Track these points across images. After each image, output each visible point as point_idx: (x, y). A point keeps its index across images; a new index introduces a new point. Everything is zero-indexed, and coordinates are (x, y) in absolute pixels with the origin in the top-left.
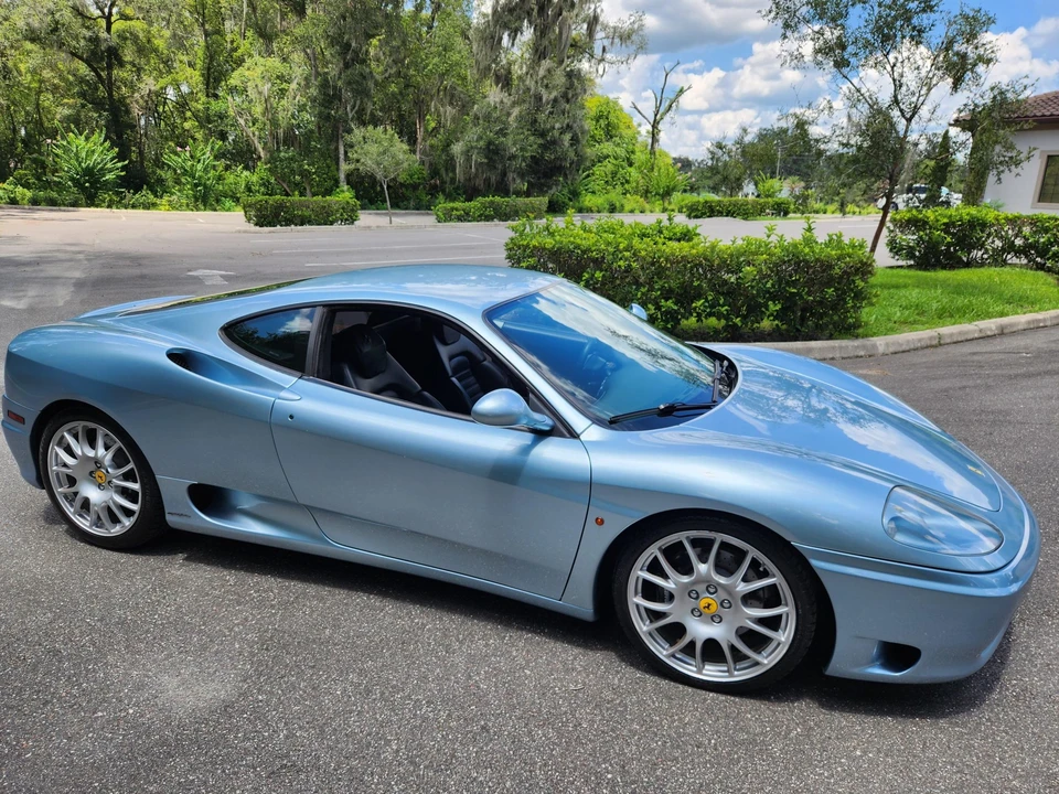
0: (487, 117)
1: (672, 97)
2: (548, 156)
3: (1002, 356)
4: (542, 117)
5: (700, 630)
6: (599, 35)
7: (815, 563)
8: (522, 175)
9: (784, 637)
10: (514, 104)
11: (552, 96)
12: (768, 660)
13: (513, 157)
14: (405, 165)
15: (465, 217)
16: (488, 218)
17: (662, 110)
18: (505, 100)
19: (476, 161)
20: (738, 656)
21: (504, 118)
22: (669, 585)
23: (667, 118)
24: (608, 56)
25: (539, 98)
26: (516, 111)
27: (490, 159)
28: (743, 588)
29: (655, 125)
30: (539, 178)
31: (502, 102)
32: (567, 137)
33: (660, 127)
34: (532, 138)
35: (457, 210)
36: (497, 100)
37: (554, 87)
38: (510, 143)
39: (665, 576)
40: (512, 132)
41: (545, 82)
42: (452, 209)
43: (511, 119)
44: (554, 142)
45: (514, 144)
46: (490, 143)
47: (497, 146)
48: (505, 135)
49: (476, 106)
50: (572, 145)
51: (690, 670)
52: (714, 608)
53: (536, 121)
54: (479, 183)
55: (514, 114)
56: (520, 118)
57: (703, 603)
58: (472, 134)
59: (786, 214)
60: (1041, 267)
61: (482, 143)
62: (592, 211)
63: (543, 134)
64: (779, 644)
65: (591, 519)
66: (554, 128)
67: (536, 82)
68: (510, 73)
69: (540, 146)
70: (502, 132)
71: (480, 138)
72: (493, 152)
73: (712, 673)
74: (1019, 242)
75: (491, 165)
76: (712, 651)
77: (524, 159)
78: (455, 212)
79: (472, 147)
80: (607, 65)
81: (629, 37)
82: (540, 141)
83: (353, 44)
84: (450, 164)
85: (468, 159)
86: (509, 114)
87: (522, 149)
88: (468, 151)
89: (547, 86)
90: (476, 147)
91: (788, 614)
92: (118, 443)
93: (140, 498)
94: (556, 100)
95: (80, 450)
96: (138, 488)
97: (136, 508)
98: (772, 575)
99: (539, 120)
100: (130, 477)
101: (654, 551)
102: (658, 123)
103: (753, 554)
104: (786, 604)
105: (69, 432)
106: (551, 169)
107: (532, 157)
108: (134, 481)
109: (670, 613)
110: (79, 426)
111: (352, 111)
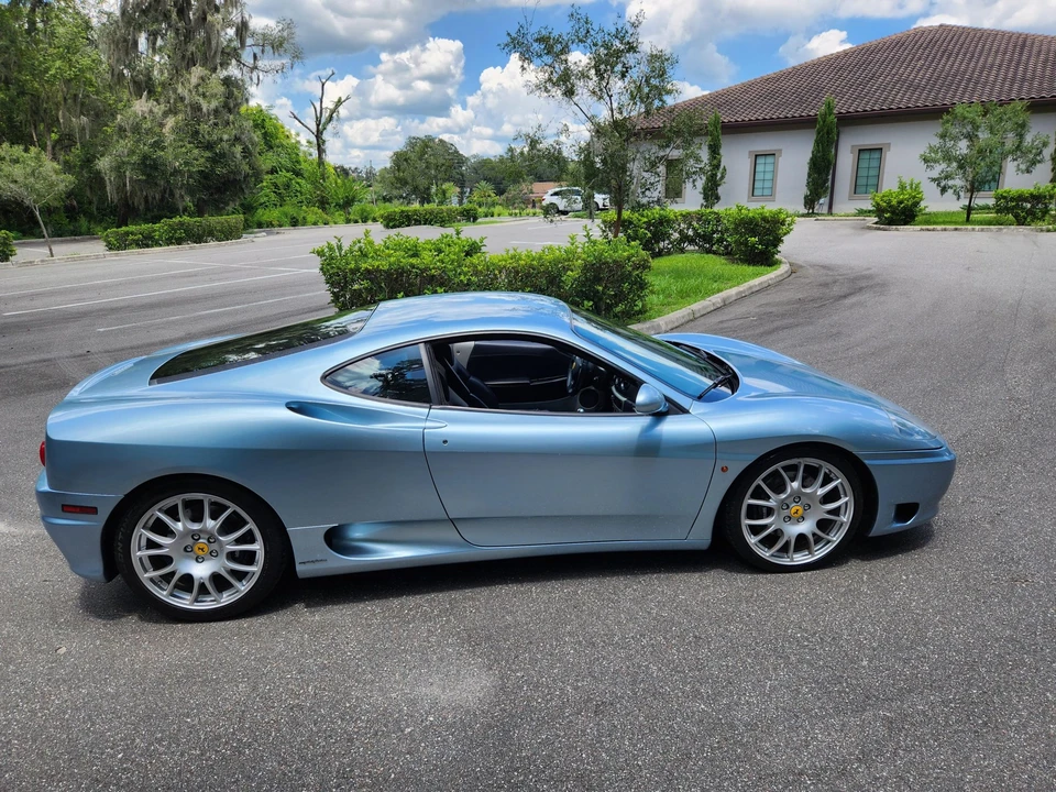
0: (136, 129)
1: (332, 106)
2: (220, 170)
3: (742, 321)
4: (204, 128)
5: (794, 530)
6: (249, 41)
7: (866, 462)
8: (191, 191)
9: (846, 518)
10: (166, 114)
11: (213, 106)
12: (836, 538)
13: (176, 172)
14: (62, 187)
15: (147, 241)
16: (179, 242)
17: (323, 120)
18: (155, 110)
19: (131, 178)
20: (818, 539)
21: (157, 130)
22: (772, 503)
23: (330, 127)
24: (260, 64)
25: (197, 108)
26: (170, 122)
27: (149, 175)
28: (821, 492)
29: (319, 135)
30: (212, 195)
31: (151, 111)
32: (238, 149)
33: (325, 136)
34: (196, 151)
35: (132, 233)
36: (145, 109)
37: (214, 96)
38: (170, 157)
39: (767, 498)
40: (171, 145)
41: (201, 90)
42: (127, 234)
43: (166, 130)
44: (223, 155)
45: (176, 158)
46: (145, 157)
47: (154, 160)
48: (163, 149)
49: (119, 117)
50: (244, 157)
51: (785, 561)
52: (800, 512)
53: (197, 132)
54: (138, 202)
55: (169, 125)
56: (176, 129)
57: (793, 510)
58: (122, 146)
59: (475, 219)
61: (135, 158)
62: (273, 226)
63: (209, 146)
64: (842, 525)
65: (718, 468)
66: (221, 140)
67: (190, 91)
68: (150, 79)
69: (208, 159)
70: (158, 145)
71: (132, 152)
72: (150, 167)
73: (801, 558)
74: (691, 233)
75: (150, 181)
76: (802, 542)
77: (190, 176)
78: (131, 237)
79: (124, 163)
80: (261, 74)
81: (281, 45)
82: (207, 154)
84: (97, 180)
85: (121, 176)
86: (162, 125)
87: (186, 164)
88: (119, 167)
89: (204, 95)
90: (128, 163)
91: (846, 503)
92: (233, 507)
93: (260, 556)
94: (216, 111)
95: (180, 524)
96: (258, 547)
97: (256, 569)
98: (838, 478)
99: (201, 132)
100: (249, 538)
101: (759, 481)
102: (322, 133)
103: (826, 467)
104: (846, 496)
105: (160, 510)
106: (224, 184)
107: (201, 172)
108: (252, 540)
109: (771, 524)
110: (177, 500)
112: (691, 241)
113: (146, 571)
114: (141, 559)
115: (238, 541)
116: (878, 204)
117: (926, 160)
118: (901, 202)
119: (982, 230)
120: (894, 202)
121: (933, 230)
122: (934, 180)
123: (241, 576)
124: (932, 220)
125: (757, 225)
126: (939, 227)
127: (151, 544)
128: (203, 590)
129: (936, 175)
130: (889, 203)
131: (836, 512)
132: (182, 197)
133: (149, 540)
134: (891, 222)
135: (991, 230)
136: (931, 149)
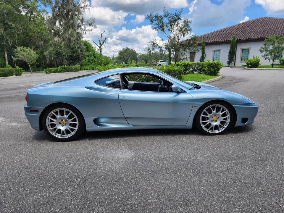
0: (55, 44)
1: (104, 40)
2: (75, 55)
4: (72, 44)
5: (214, 124)
6: (84, 23)
7: (233, 105)
8: (67, 60)
9: (228, 121)
10: (62, 41)
11: (74, 39)
12: (226, 126)
13: (64, 55)
14: (35, 57)
15: (56, 72)
16: (64, 72)
17: (101, 44)
18: (60, 40)
19: (53, 57)
20: (221, 127)
22: (208, 116)
23: (103, 45)
24: (86, 29)
25: (70, 39)
26: (63, 43)
27: (57, 56)
28: (221, 114)
29: (100, 47)
30: (73, 61)
31: (58, 40)
32: (80, 50)
33: (102, 47)
34: (69, 50)
35: (52, 70)
37: (74, 36)
38: (63, 51)
39: (207, 115)
40: (63, 48)
41: (71, 35)
42: (51, 70)
44: (76, 51)
45: (64, 52)
46: (57, 51)
47: (59, 52)
48: (61, 49)
49: (50, 41)
50: (81, 52)
51: (212, 132)
52: (216, 119)
53: (70, 46)
54: (54, 63)
55: (63, 44)
56: (64, 45)
57: (214, 119)
58: (51, 49)
60: (200, 73)
61: (54, 52)
62: (88, 70)
63: (72, 49)
64: (227, 123)
65: (194, 106)
66: (75, 47)
67: (68, 35)
68: (59, 32)
69: (72, 52)
70: (60, 48)
71: (53, 50)
72: (58, 54)
73: (216, 132)
74: (195, 68)
75: (58, 58)
76: (216, 127)
77: (68, 56)
78: (52, 71)
80: (86, 31)
81: (91, 24)
82: (72, 51)
84: (44, 57)
85: (50, 56)
86: (61, 44)
87: (67, 53)
88: (50, 54)
89: (72, 36)
90: (52, 53)
91: (228, 117)
92: (71, 112)
93: (78, 125)
94: (75, 40)
95: (58, 116)
96: (77, 123)
97: (76, 128)
98: (226, 110)
99: (71, 45)
100: (75, 120)
101: (205, 110)
102: (101, 47)
103: (223, 107)
104: (228, 115)
105: (53, 112)
106: (76, 58)
107: (70, 55)
108: (76, 121)
109: (208, 122)
110: (58, 110)
111: (10, 43)
112: (196, 71)
113: (49, 128)
114: (48, 124)
115: (72, 121)
116: (247, 63)
117: (261, 51)
118: (254, 62)
119: (276, 69)
120: (252, 62)
121: (263, 69)
122: (263, 56)
123: (73, 130)
124: (262, 67)
125: (213, 65)
126: (264, 69)
127: (51, 121)
128: (63, 134)
129: (263, 55)
130: (250, 62)
131: (225, 119)
132: (65, 61)
133: (50, 120)
134: (251, 67)
135: (279, 69)
136: (262, 48)
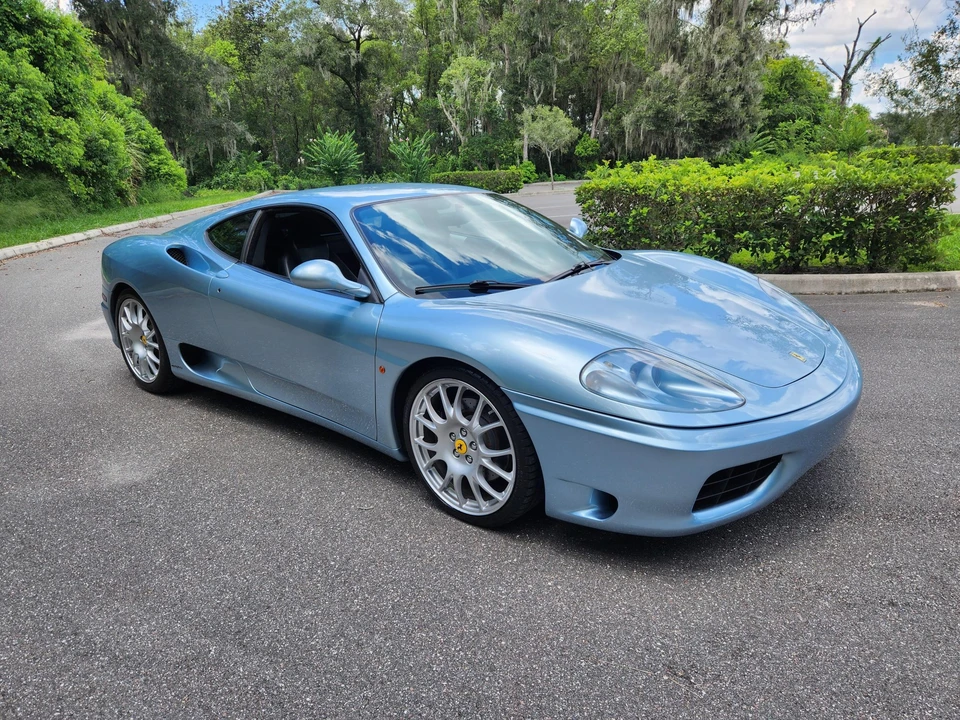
0: (658, 88)
1: (867, 47)
2: (718, 119)
4: (713, 82)
8: (689, 139)
10: (685, 73)
11: (725, 61)
13: (681, 124)
17: (854, 62)
18: (676, 70)
19: (644, 130)
21: (674, 87)
24: (791, 14)
25: (710, 64)
26: (686, 80)
27: (658, 127)
29: (846, 80)
30: (707, 142)
31: (673, 72)
32: (738, 99)
34: (701, 104)
36: (669, 70)
37: (727, 51)
38: (678, 109)
40: (681, 99)
41: (718, 47)
43: (682, 88)
44: (724, 105)
45: (683, 111)
46: (659, 112)
47: (665, 113)
48: (674, 103)
49: (648, 79)
50: (743, 106)
53: (706, 86)
55: (685, 82)
56: (691, 85)
58: (642, 104)
61: (651, 112)
63: (712, 99)
66: (724, 91)
67: (709, 49)
68: (686, 44)
69: (709, 110)
70: (672, 100)
71: (649, 108)
72: (661, 119)
75: (659, 131)
77: (691, 126)
79: (641, 117)
80: (790, 24)
82: (710, 105)
83: (540, 36)
85: (637, 129)
86: (679, 83)
87: (690, 115)
88: (638, 121)
89: (719, 52)
90: (645, 117)
94: (728, 64)
97: (158, 362)
99: (709, 85)
102: (850, 77)
106: (720, 132)
107: (701, 122)
110: (129, 301)
111: (538, 95)
132: (681, 144)
